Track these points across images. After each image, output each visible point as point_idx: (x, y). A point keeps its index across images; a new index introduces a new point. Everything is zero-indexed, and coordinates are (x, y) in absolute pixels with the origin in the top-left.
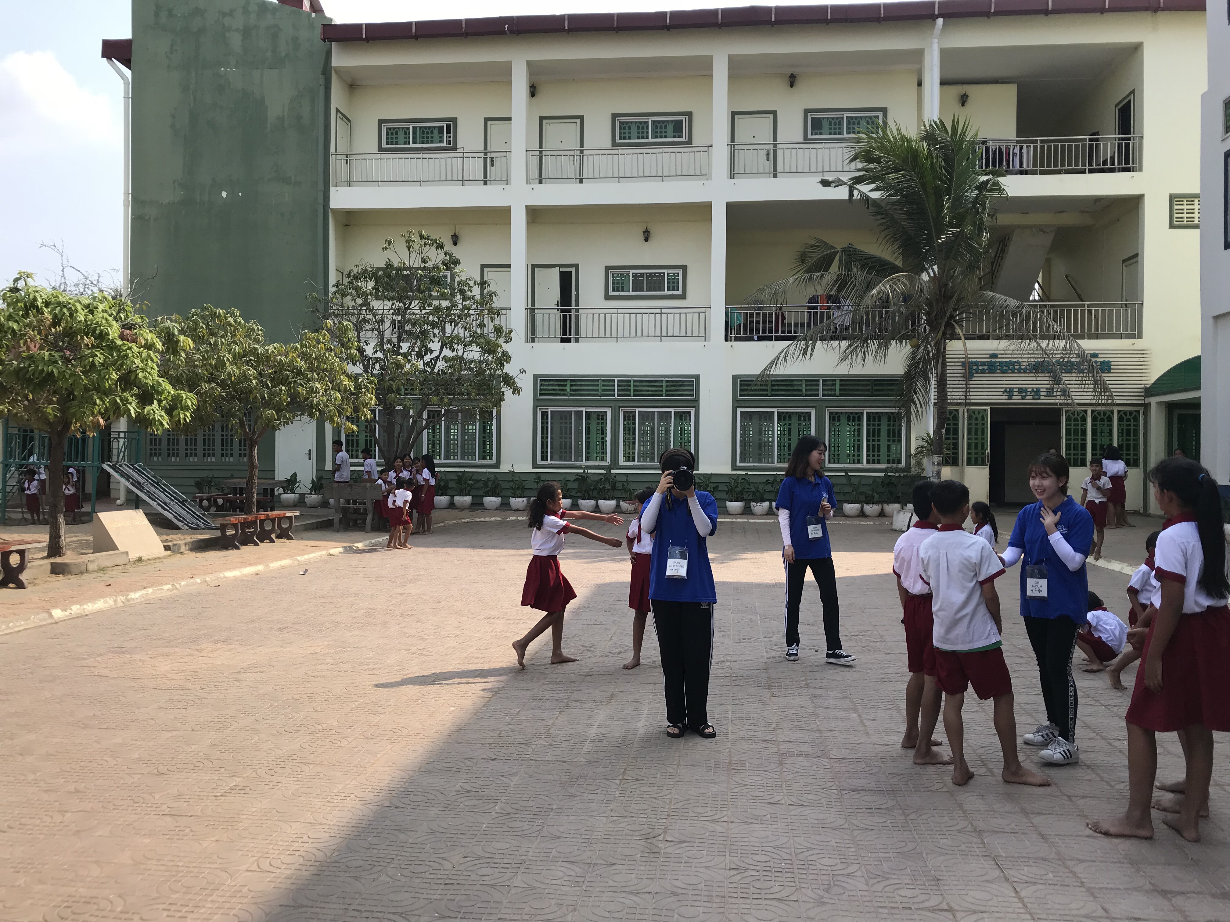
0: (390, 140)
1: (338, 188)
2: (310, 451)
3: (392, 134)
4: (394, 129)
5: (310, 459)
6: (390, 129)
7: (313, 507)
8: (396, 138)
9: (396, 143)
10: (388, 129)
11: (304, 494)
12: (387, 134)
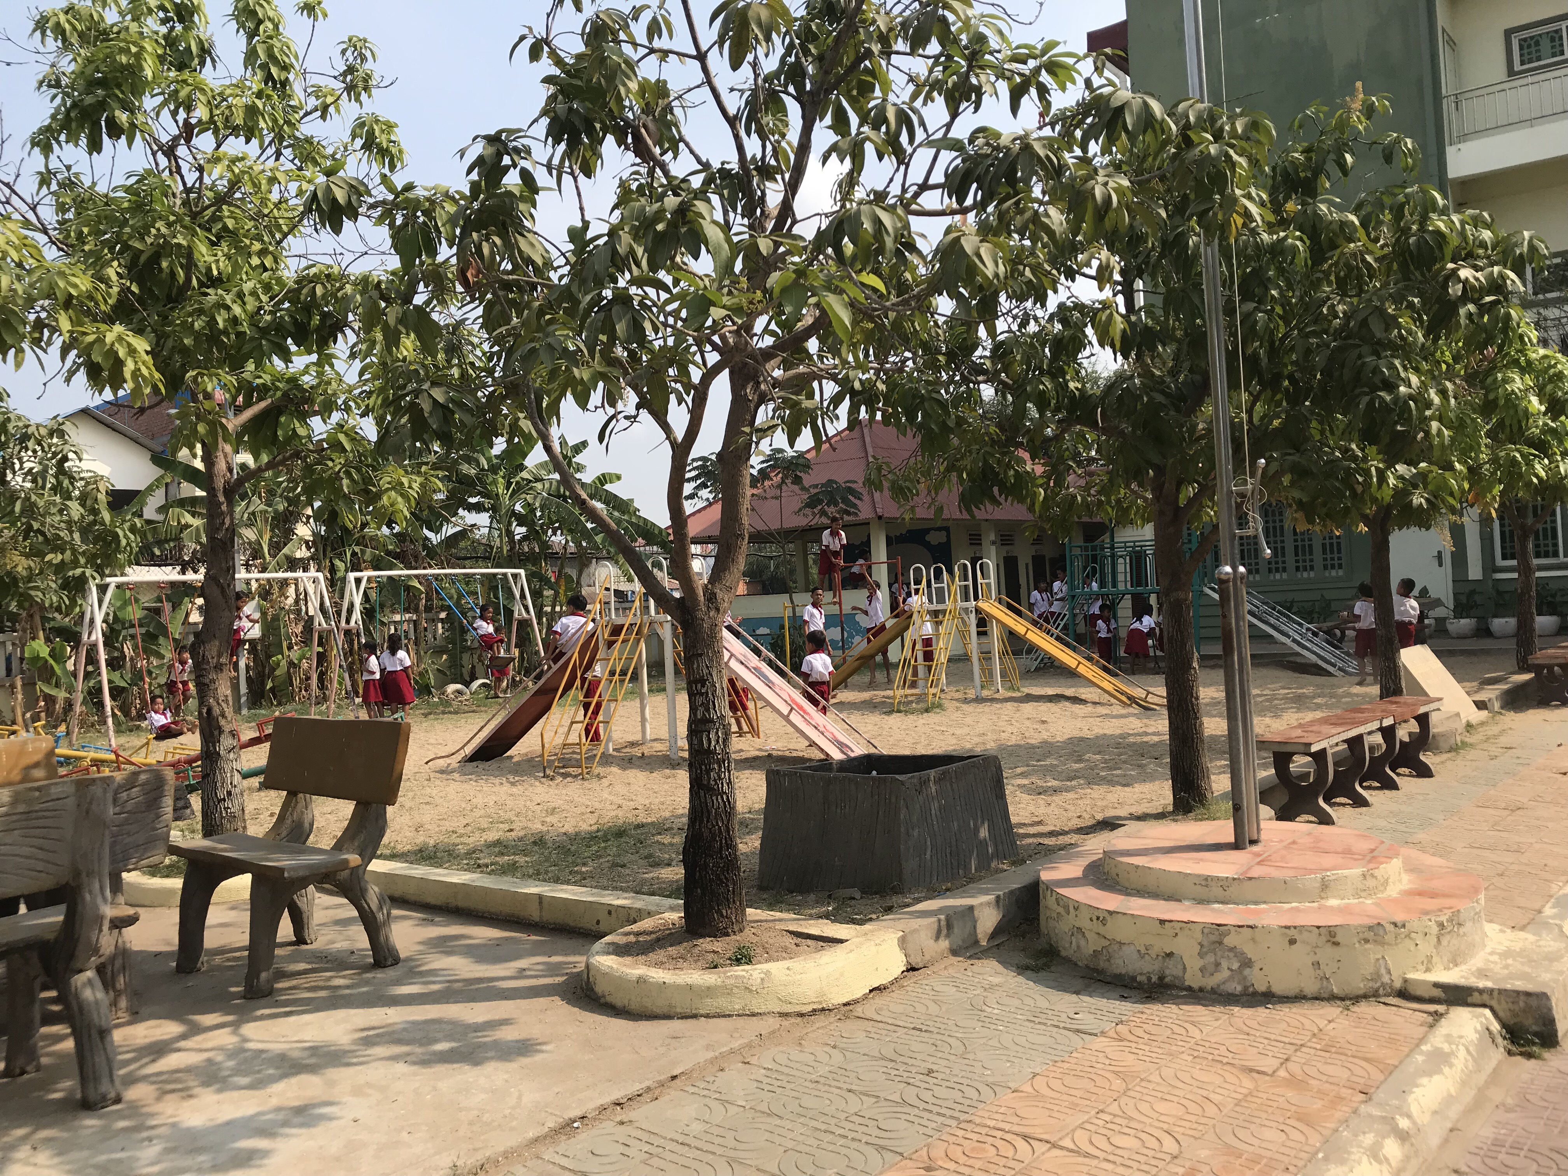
0: (1526, 57)
1: (1460, 146)
2: (1440, 553)
3: (1529, 46)
4: (1532, 38)
5: (1440, 565)
6: (1525, 40)
7: (1462, 637)
8: (1538, 51)
9: (1539, 59)
10: (1523, 43)
11: (1445, 619)
12: (1521, 48)
